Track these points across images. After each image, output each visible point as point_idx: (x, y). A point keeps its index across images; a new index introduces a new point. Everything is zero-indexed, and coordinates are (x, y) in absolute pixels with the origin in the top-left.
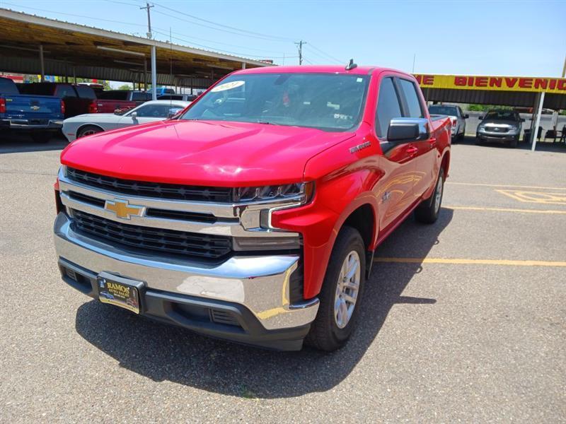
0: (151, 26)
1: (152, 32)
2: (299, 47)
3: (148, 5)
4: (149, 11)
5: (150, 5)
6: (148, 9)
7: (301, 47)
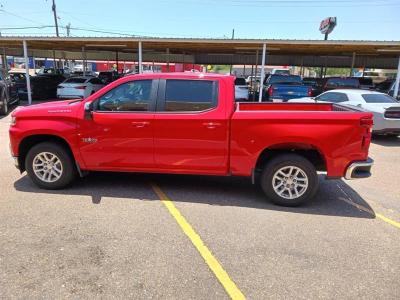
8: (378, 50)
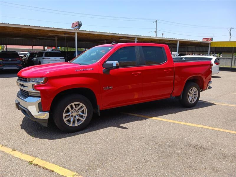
0: (157, 28)
1: (157, 31)
2: (230, 31)
3: (156, 20)
4: (156, 23)
5: (157, 20)
6: (156, 22)
7: (231, 31)
8: (120, 39)
